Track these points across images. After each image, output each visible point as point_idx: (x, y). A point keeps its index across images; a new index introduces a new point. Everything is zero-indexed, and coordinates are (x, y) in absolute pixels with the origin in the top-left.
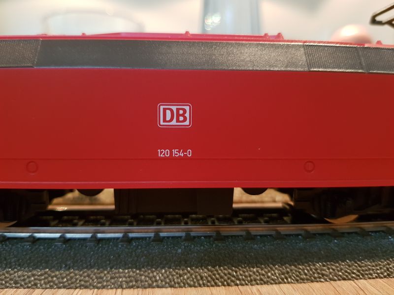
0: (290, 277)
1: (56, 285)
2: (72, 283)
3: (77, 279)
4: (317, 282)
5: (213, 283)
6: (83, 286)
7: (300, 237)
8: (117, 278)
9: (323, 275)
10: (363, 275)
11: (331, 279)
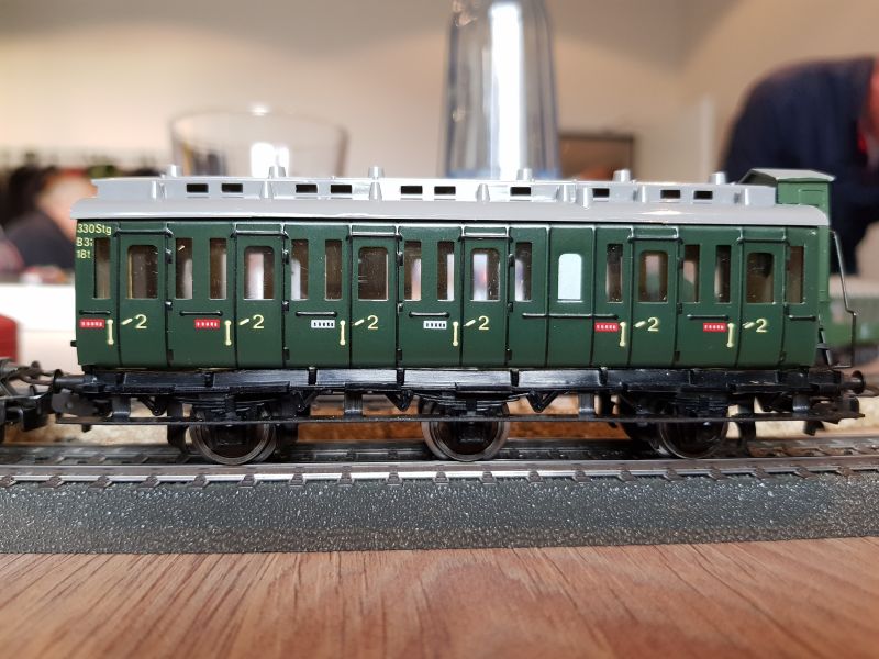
0: (599, 537)
1: (245, 547)
2: (270, 544)
3: (276, 538)
4: (639, 544)
5: (481, 545)
6: (286, 547)
7: (615, 480)
8: (338, 535)
9: (649, 535)
10: (711, 536)
11: (662, 542)
